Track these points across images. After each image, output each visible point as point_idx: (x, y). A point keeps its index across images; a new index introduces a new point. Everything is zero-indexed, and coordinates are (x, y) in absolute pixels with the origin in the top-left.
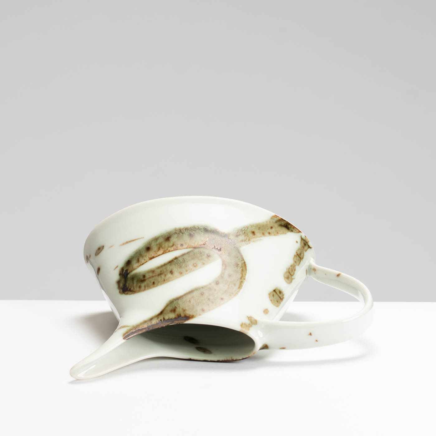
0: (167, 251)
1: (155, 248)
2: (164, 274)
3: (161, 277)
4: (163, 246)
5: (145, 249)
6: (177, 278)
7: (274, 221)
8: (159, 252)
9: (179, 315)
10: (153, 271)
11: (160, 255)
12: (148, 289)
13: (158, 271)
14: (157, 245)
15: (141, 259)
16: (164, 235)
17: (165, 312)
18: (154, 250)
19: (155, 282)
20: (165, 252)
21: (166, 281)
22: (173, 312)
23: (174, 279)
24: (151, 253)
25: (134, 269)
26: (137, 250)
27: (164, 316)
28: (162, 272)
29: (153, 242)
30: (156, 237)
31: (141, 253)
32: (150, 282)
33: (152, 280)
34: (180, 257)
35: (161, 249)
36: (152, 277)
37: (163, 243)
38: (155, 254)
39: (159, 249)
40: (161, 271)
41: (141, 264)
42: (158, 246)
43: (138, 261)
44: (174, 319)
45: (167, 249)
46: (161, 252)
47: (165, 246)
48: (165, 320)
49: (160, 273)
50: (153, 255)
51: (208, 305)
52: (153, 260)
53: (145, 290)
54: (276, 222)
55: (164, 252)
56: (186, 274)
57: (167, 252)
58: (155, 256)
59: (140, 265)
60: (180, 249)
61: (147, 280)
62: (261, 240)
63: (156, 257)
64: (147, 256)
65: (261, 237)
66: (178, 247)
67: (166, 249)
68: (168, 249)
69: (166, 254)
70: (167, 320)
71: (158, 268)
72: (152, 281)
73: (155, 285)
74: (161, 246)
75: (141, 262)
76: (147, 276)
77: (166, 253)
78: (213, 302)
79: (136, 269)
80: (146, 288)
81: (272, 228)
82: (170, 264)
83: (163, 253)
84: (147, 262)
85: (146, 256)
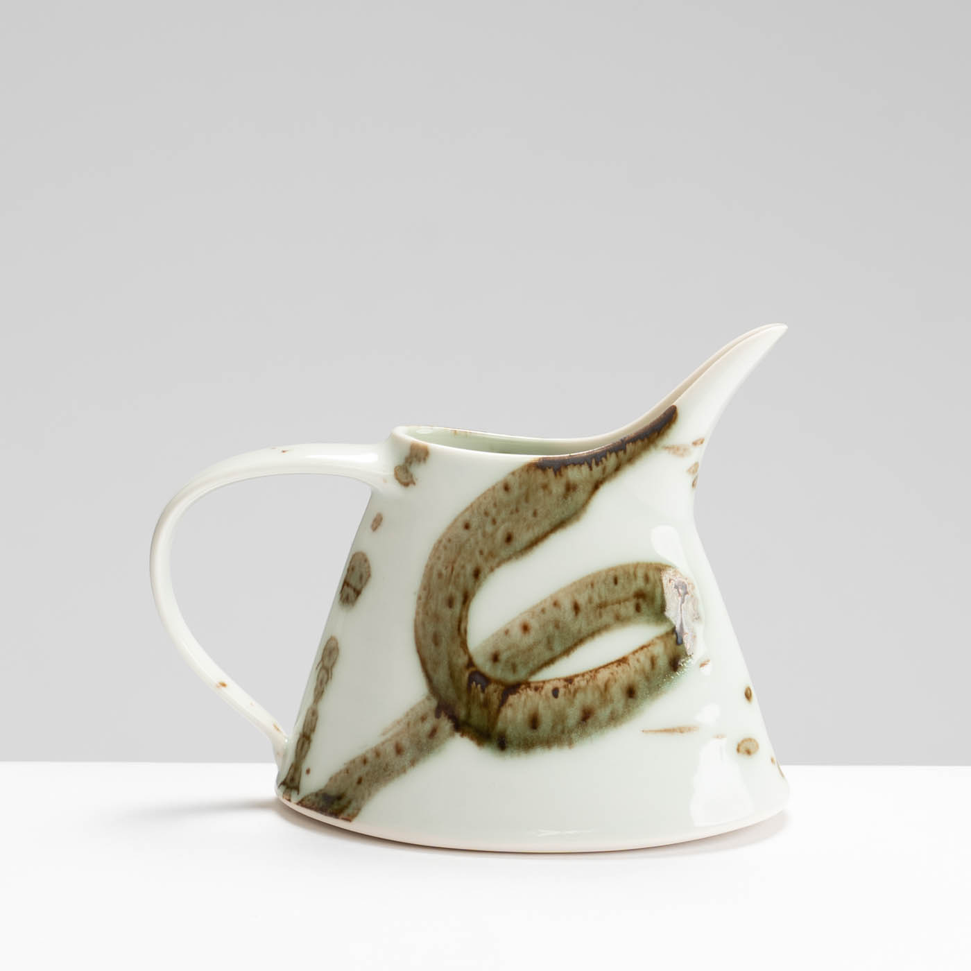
0: (587, 677)
1: (617, 692)
2: (594, 605)
3: (600, 597)
4: (597, 695)
5: (639, 693)
6: (563, 590)
7: (354, 804)
8: (607, 678)
9: (558, 473)
10: (620, 620)
11: (605, 667)
12: (628, 565)
13: (607, 617)
14: (612, 701)
15: (647, 665)
16: (596, 727)
17: (589, 487)
18: (617, 685)
19: (612, 585)
20: (592, 674)
21: (589, 580)
22: (572, 483)
23: (571, 586)
24: (623, 676)
25: (661, 637)
26: (657, 695)
27: (591, 476)
28: (598, 611)
29: (620, 713)
30: (615, 726)
31: (646, 684)
32: (623, 587)
33: (620, 591)
34: (559, 653)
35: (602, 687)
36: (619, 602)
37: (597, 703)
38: (615, 673)
39: (606, 687)
40: (601, 615)
41: (645, 649)
42: (609, 698)
43: (653, 661)
44: (569, 465)
45: (588, 682)
46: (603, 676)
47: (593, 694)
48: (588, 463)
49: (603, 611)
50: (620, 669)
51: (495, 505)
52: (618, 656)
53: (636, 566)
54: (350, 802)
55: (594, 676)
56: (545, 601)
57: (587, 673)
58: (616, 664)
59: (650, 648)
60: (559, 679)
61: (631, 593)
62: (384, 734)
63: (612, 663)
64: (633, 670)
65: (383, 743)
66: (565, 687)
67: (591, 683)
68: (585, 682)
69: (591, 669)
70: (583, 463)
71: (605, 628)
72: (619, 587)
73: (612, 573)
74: (601, 693)
75: (646, 656)
76: (629, 608)
77: (591, 671)
78: (486, 514)
79: (658, 638)
80: (632, 571)
81: (360, 781)
82: (582, 635)
83: (597, 670)
84: (634, 652)
85: (636, 671)
